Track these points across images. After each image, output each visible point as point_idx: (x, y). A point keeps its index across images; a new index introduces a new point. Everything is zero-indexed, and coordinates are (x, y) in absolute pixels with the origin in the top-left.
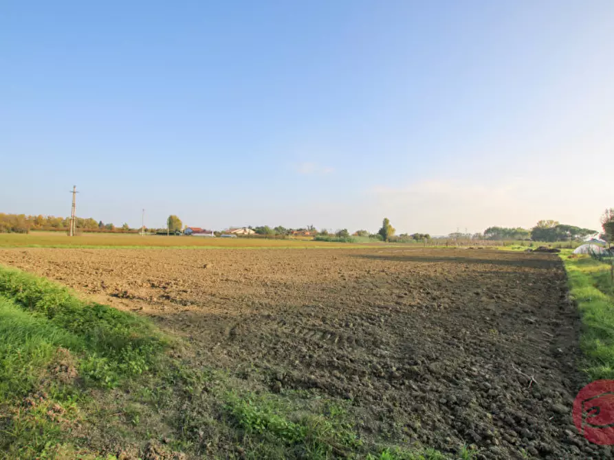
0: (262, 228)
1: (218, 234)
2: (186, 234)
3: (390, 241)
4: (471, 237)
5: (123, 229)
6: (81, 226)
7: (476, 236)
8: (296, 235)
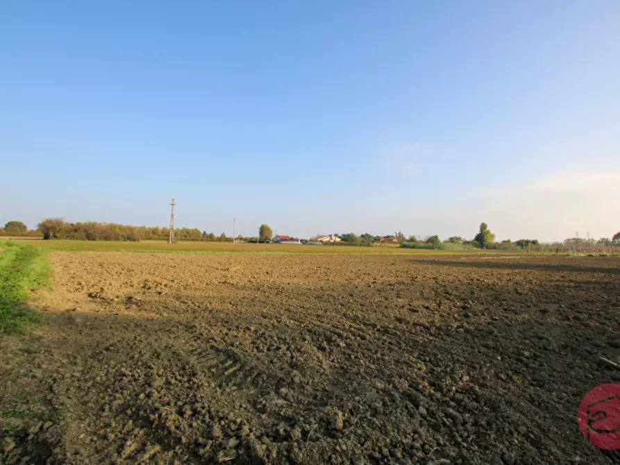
0: (349, 235)
1: (304, 242)
2: (275, 242)
3: (488, 247)
4: (595, 243)
5: (221, 238)
6: (188, 236)
7: (602, 242)
8: (382, 242)
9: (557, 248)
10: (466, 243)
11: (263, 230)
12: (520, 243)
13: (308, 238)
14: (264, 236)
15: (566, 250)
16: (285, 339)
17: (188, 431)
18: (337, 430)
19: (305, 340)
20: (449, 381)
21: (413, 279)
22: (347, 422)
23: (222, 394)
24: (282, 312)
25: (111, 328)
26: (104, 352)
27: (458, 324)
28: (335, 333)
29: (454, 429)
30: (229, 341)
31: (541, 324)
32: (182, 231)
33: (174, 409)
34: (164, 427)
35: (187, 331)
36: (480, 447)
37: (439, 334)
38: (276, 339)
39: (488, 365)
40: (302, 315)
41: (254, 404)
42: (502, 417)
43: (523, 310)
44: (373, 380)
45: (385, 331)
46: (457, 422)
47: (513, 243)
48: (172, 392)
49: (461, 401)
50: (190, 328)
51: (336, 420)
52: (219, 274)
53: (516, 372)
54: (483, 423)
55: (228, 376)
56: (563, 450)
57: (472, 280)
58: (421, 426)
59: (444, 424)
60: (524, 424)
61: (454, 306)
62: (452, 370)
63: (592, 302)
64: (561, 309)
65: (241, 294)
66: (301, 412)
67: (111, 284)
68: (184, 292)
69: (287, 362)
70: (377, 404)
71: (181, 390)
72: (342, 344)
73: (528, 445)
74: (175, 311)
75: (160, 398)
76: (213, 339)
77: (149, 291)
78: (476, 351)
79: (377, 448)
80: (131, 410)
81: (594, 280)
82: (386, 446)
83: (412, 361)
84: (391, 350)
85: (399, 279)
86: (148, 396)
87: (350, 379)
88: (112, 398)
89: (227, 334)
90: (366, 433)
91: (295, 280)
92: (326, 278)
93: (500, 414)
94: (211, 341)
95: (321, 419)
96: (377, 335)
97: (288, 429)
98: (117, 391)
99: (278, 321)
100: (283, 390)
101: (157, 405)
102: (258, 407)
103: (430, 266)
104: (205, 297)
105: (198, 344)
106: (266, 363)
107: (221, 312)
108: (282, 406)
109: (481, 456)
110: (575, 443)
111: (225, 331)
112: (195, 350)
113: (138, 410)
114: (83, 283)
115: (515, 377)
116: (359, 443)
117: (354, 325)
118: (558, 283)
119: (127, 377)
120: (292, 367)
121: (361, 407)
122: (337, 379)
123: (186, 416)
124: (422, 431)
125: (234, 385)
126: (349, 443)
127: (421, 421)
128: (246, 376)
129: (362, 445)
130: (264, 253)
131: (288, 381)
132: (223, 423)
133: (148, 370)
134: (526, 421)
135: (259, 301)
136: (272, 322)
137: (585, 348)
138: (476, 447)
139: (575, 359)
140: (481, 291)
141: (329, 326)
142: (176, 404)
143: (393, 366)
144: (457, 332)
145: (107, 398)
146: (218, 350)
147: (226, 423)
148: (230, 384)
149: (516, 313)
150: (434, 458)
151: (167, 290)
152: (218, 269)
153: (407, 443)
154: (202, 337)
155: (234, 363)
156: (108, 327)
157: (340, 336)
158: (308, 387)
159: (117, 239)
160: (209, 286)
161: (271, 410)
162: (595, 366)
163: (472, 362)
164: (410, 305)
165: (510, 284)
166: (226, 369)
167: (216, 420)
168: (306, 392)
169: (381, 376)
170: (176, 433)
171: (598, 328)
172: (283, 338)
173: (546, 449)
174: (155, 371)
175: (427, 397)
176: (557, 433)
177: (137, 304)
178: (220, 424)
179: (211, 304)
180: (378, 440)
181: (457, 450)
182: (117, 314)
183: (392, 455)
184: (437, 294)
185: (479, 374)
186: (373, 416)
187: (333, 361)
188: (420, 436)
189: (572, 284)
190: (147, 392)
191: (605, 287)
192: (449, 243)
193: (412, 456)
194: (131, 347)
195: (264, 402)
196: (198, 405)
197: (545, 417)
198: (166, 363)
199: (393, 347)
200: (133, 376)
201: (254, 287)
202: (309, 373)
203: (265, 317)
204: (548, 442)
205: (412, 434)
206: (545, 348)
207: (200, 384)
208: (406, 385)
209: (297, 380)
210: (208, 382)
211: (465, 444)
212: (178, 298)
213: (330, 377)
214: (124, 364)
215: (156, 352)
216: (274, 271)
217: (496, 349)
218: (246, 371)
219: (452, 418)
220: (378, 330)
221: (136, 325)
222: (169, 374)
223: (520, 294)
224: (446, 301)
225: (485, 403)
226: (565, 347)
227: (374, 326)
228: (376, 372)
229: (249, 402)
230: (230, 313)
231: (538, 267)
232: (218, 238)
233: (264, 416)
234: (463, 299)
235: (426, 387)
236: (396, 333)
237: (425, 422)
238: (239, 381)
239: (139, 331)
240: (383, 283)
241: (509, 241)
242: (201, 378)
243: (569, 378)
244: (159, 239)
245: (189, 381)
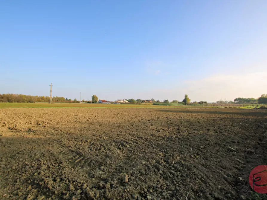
0: (131, 100)
1: (112, 103)
2: (99, 103)
3: (187, 105)
4: (228, 103)
5: (74, 101)
6: (59, 100)
7: (230, 102)
8: (146, 102)
9: (214, 104)
10: (179, 103)
11: (94, 97)
12: (200, 103)
13: (114, 101)
14: (94, 100)
15: (217, 105)
16: (103, 145)
17: (58, 188)
18: (125, 183)
19: (112, 145)
20: (172, 159)
21: (158, 118)
22: (129, 179)
23: (74, 171)
24: (102, 133)
25: (20, 143)
26: (17, 155)
27: (176, 136)
28: (125, 142)
29: (173, 178)
30: (77, 147)
31: (208, 135)
32: (56, 98)
33: (51, 179)
34: (46, 187)
35: (58, 143)
36: (183, 185)
37: (168, 140)
38: (99, 145)
39: (187, 152)
40: (111, 135)
41: (89, 174)
42: (192, 172)
43: (201, 129)
44: (141, 160)
45: (146, 140)
46: (175, 176)
47: (198, 103)
48: (50, 171)
49: (176, 167)
50: (59, 142)
51: (125, 178)
52: (73, 117)
53: (198, 154)
54: (185, 175)
55: (77, 163)
56: (215, 184)
57: (181, 118)
58: (160, 178)
59: (169, 177)
60: (200, 175)
61: (174, 129)
62: (173, 154)
63: (226, 126)
64: (215, 129)
65: (83, 126)
66: (110, 176)
67: (20, 123)
68: (56, 126)
69: (104, 155)
70: (142, 170)
71: (55, 170)
72: (128, 146)
73: (201, 183)
74: (52, 134)
75: (45, 174)
76: (70, 146)
77: (40, 125)
78: (183, 147)
79: (142, 189)
80: (30, 181)
81: (227, 117)
82: (146, 188)
83: (157, 152)
84: (148, 148)
85: (153, 118)
86: (39, 174)
87: (131, 161)
88: (21, 176)
89: (77, 144)
90: (138, 183)
91: (108, 119)
92: (122, 118)
93: (191, 172)
94: (69, 147)
95: (119, 179)
96: (143, 142)
97: (104, 184)
98: (23, 173)
99: (100, 137)
100: (102, 167)
101: (43, 177)
102: (91, 175)
103: (165, 113)
104: (67, 128)
105: (63, 149)
106: (95, 156)
107: (74, 134)
108: (102, 174)
109: (184, 189)
110: (219, 181)
111: (76, 142)
112: (62, 152)
113: (34, 180)
114: (6, 123)
115: (197, 156)
116: (135, 187)
117: (133, 138)
118: (214, 118)
119: (28, 166)
120: (106, 157)
121: (136, 172)
122: (126, 161)
123: (57, 182)
124: (161, 180)
125: (80, 166)
126: (130, 188)
127: (160, 176)
128: (85, 162)
129: (136, 188)
130: (94, 107)
131: (104, 163)
132: (74, 183)
133: (39, 162)
134: (201, 173)
135: (92, 129)
136: (97, 138)
137: (223, 143)
138: (182, 186)
139: (219, 148)
140: (185, 122)
141: (122, 139)
142: (52, 176)
143: (149, 154)
144: (175, 139)
145: (18, 176)
146: (72, 151)
147: (76, 183)
148: (78, 166)
149: (198, 131)
150: (165, 191)
151: (48, 125)
152: (72, 115)
153: (155, 186)
154: (65, 146)
155: (80, 157)
156: (19, 143)
157: (127, 143)
158: (113, 165)
159: (23, 102)
160: (69, 123)
161: (97, 176)
162: (227, 151)
163: (181, 151)
164: (156, 129)
165: (196, 119)
166: (76, 159)
167: (71, 182)
168: (112, 167)
169: (144, 159)
170: (52, 190)
171: (228, 135)
172: (102, 144)
173: (208, 184)
174: (42, 162)
175: (163, 166)
176: (212, 177)
177: (33, 132)
178: (73, 184)
179: (69, 131)
180: (142, 186)
181: (174, 187)
182: (23, 137)
183: (148, 191)
184: (168, 124)
185: (184, 156)
186: (141, 175)
187: (124, 154)
188: (160, 183)
189: (219, 119)
190: (38, 172)
191: (231, 120)
192: (173, 103)
193: (156, 191)
194: (31, 152)
195: (94, 173)
196: (63, 177)
197: (208, 172)
198: (48, 158)
199: (149, 146)
200: (31, 165)
201: (89, 123)
202: (113, 159)
203: (95, 136)
204: (209, 181)
205: (157, 182)
206: (209, 144)
207: (64, 167)
208: (155, 162)
209: (108, 162)
210: (68, 166)
211: (178, 185)
212: (54, 128)
213: (123, 160)
214: (27, 160)
215: (43, 154)
216: (99, 116)
217: (190, 145)
218: (85, 160)
219: (173, 174)
220: (143, 140)
221: (33, 142)
222: (49, 164)
223: (200, 123)
224: (171, 127)
225: (186, 167)
226: (216, 144)
227: (142, 138)
228: (142, 157)
229: (87, 173)
230: (78, 135)
231: (206, 112)
232: (73, 101)
233: (93, 179)
234: (178, 126)
235: (162, 162)
236: (151, 141)
237: (162, 177)
238: (82, 164)
239: (34, 144)
240: (145, 120)
241: (196, 102)
242: (65, 164)
243: (218, 156)
244: (44, 102)
245: (58, 166)
